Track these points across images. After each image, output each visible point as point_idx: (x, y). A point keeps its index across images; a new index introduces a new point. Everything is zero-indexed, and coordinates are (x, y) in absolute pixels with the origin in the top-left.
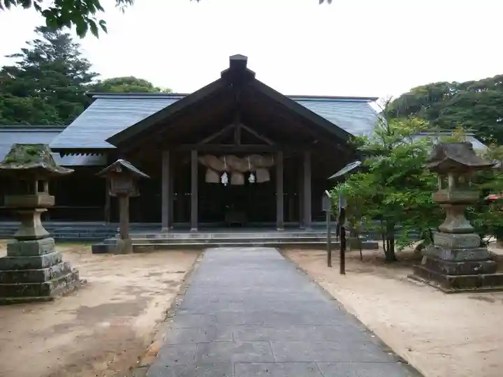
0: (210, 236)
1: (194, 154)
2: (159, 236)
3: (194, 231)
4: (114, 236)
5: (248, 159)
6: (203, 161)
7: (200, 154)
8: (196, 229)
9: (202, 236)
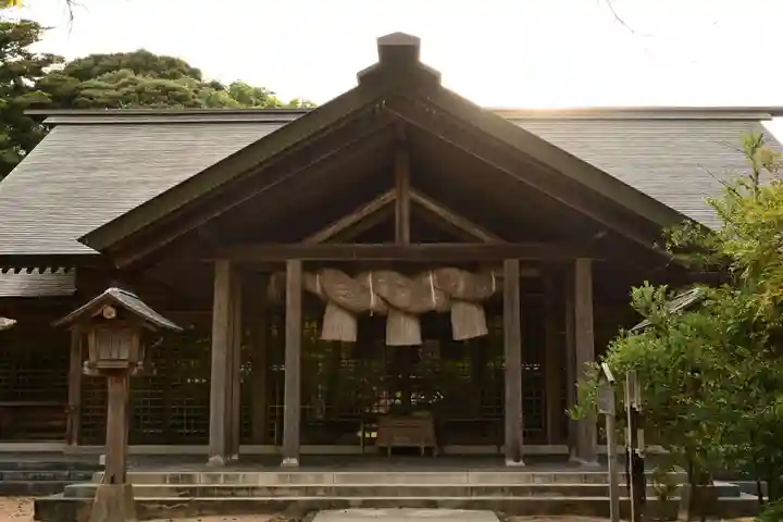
0: (331, 479)
1: (293, 268)
2: (201, 479)
3: (290, 468)
4: (88, 478)
5: (431, 279)
6: (317, 285)
7: (310, 268)
8: (294, 461)
9: (309, 479)
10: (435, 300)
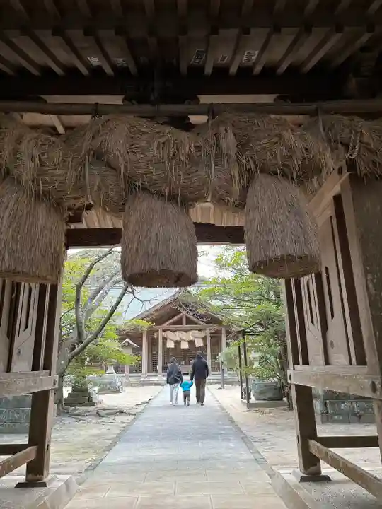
1: (160, 331)
5: (190, 333)
6: (165, 334)
7: (164, 331)
10: (191, 338)
